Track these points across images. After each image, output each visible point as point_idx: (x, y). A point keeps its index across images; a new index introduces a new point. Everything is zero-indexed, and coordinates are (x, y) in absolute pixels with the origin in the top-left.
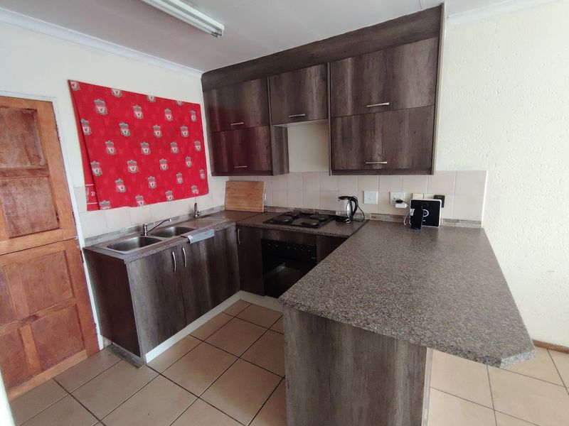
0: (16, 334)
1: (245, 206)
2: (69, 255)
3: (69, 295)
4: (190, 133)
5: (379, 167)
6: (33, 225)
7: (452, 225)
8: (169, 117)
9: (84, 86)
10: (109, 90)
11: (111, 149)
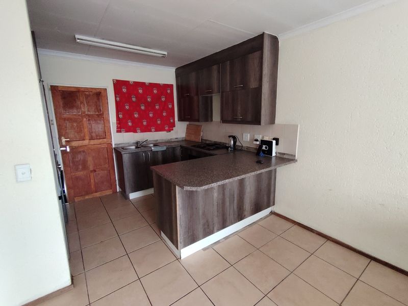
0: (88, 176)
1: (193, 138)
2: (109, 150)
3: (107, 166)
4: (166, 99)
5: (240, 120)
6: (97, 136)
7: (282, 156)
8: (155, 92)
9: (118, 81)
10: (128, 81)
11: (127, 107)
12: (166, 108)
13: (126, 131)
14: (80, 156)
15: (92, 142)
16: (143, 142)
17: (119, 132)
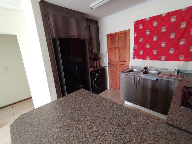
10: (145, 19)
11: (141, 40)
12: (186, 35)
13: (138, 58)
14: (115, 69)
15: (120, 63)
16: (146, 68)
17: (133, 58)
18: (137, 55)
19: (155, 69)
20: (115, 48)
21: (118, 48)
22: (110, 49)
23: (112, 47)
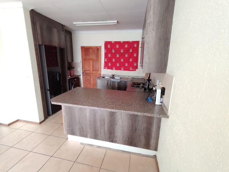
6: (95, 69)
8: (126, 46)
9: (106, 42)
10: (111, 42)
11: (109, 56)
12: (132, 56)
13: (108, 69)
14: (88, 77)
15: (93, 72)
16: (114, 76)
17: (104, 68)
18: (107, 66)
19: (118, 76)
20: (89, 59)
21: (91, 59)
22: (84, 60)
23: (86, 58)
